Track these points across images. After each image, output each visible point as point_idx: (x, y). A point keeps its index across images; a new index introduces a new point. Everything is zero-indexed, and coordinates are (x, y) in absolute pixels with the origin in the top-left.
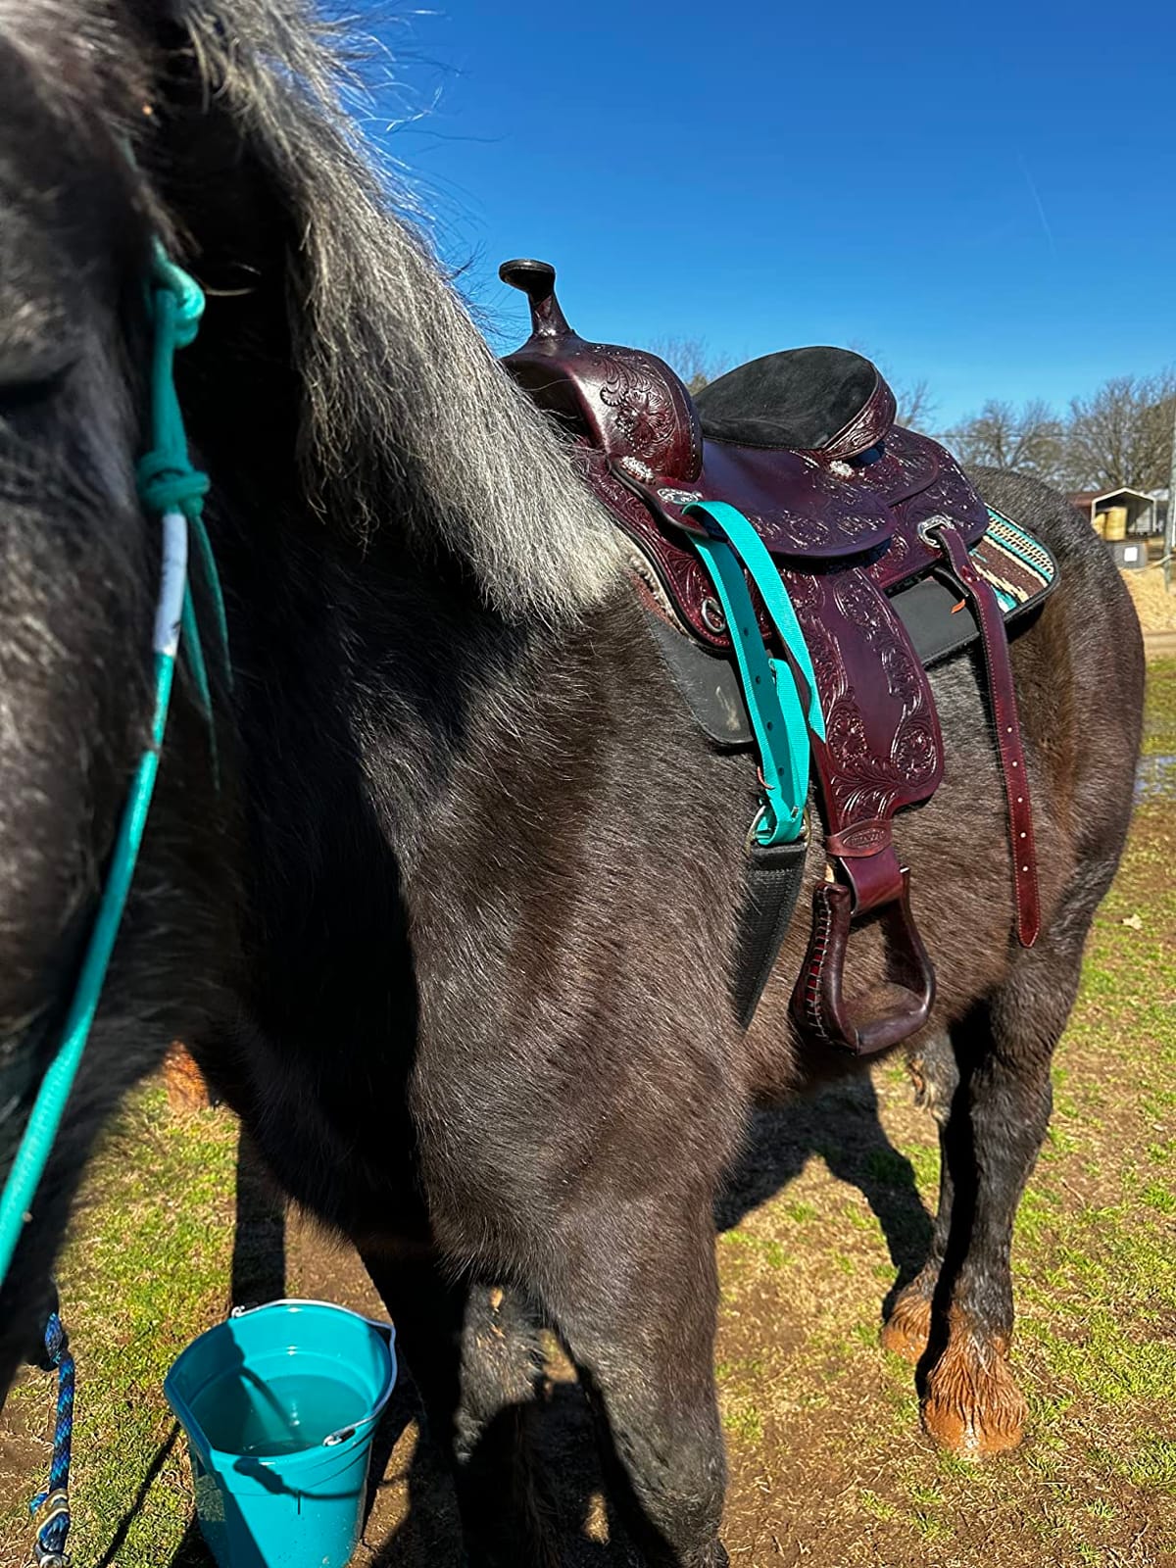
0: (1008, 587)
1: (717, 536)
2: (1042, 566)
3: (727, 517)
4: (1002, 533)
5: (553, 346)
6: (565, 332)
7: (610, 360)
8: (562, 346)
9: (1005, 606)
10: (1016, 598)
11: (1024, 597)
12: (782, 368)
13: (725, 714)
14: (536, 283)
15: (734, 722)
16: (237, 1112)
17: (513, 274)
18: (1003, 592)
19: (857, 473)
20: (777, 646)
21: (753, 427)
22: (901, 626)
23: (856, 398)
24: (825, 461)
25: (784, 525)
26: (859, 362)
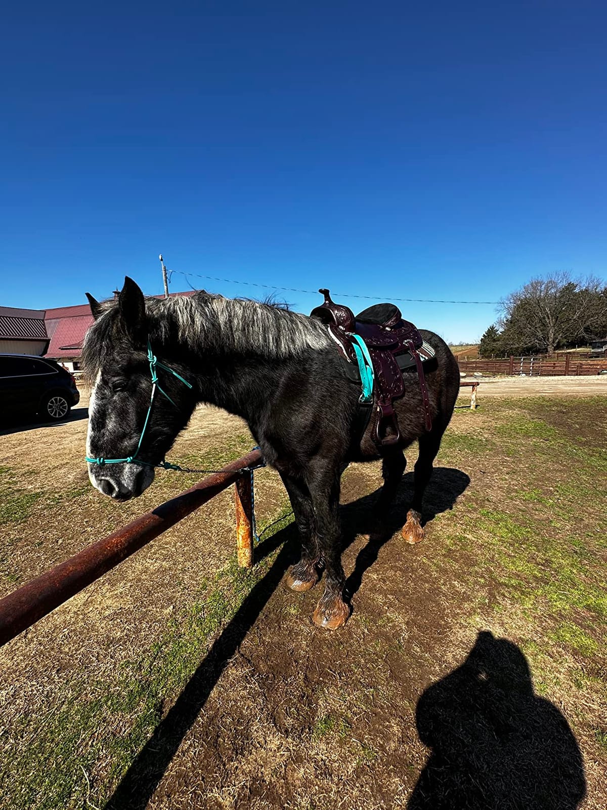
0: (424, 356)
1: (356, 342)
2: (432, 352)
3: (358, 338)
4: (425, 345)
5: (328, 305)
6: (331, 302)
7: (339, 307)
8: (330, 305)
9: (422, 360)
10: (425, 358)
11: (427, 358)
12: (379, 308)
13: (355, 376)
14: (326, 293)
15: (357, 377)
16: (252, 433)
17: (321, 291)
18: (422, 357)
19: (391, 330)
20: (366, 363)
21: (370, 320)
22: (396, 361)
23: (392, 314)
24: (385, 327)
25: (372, 340)
26: (394, 307)
